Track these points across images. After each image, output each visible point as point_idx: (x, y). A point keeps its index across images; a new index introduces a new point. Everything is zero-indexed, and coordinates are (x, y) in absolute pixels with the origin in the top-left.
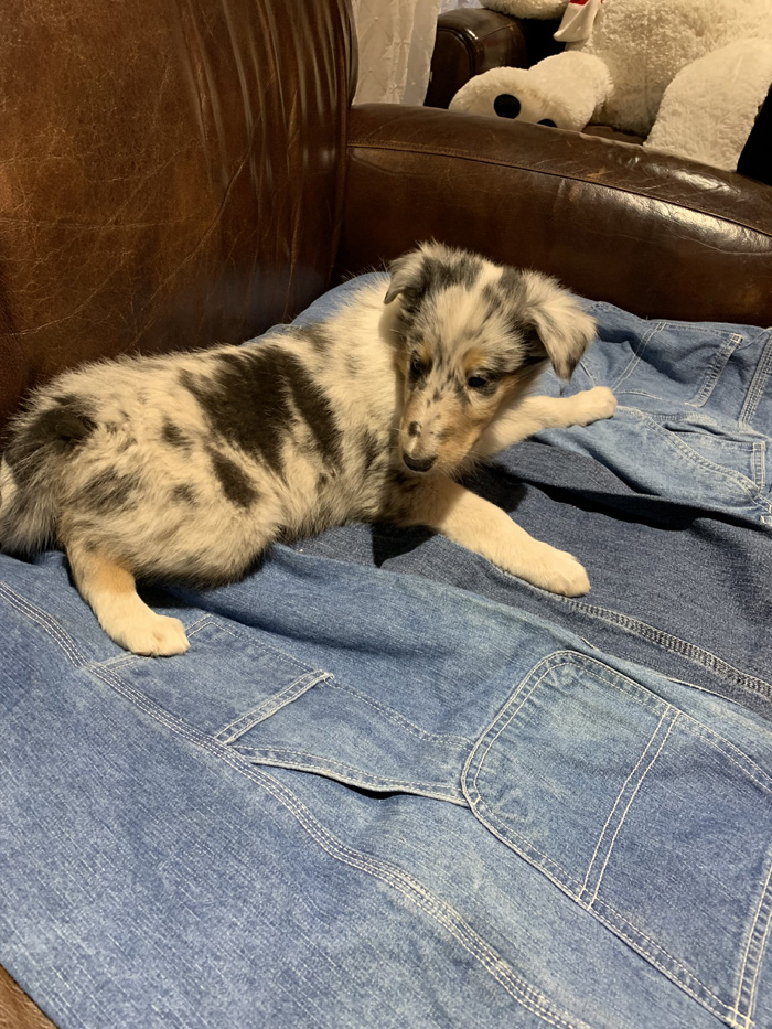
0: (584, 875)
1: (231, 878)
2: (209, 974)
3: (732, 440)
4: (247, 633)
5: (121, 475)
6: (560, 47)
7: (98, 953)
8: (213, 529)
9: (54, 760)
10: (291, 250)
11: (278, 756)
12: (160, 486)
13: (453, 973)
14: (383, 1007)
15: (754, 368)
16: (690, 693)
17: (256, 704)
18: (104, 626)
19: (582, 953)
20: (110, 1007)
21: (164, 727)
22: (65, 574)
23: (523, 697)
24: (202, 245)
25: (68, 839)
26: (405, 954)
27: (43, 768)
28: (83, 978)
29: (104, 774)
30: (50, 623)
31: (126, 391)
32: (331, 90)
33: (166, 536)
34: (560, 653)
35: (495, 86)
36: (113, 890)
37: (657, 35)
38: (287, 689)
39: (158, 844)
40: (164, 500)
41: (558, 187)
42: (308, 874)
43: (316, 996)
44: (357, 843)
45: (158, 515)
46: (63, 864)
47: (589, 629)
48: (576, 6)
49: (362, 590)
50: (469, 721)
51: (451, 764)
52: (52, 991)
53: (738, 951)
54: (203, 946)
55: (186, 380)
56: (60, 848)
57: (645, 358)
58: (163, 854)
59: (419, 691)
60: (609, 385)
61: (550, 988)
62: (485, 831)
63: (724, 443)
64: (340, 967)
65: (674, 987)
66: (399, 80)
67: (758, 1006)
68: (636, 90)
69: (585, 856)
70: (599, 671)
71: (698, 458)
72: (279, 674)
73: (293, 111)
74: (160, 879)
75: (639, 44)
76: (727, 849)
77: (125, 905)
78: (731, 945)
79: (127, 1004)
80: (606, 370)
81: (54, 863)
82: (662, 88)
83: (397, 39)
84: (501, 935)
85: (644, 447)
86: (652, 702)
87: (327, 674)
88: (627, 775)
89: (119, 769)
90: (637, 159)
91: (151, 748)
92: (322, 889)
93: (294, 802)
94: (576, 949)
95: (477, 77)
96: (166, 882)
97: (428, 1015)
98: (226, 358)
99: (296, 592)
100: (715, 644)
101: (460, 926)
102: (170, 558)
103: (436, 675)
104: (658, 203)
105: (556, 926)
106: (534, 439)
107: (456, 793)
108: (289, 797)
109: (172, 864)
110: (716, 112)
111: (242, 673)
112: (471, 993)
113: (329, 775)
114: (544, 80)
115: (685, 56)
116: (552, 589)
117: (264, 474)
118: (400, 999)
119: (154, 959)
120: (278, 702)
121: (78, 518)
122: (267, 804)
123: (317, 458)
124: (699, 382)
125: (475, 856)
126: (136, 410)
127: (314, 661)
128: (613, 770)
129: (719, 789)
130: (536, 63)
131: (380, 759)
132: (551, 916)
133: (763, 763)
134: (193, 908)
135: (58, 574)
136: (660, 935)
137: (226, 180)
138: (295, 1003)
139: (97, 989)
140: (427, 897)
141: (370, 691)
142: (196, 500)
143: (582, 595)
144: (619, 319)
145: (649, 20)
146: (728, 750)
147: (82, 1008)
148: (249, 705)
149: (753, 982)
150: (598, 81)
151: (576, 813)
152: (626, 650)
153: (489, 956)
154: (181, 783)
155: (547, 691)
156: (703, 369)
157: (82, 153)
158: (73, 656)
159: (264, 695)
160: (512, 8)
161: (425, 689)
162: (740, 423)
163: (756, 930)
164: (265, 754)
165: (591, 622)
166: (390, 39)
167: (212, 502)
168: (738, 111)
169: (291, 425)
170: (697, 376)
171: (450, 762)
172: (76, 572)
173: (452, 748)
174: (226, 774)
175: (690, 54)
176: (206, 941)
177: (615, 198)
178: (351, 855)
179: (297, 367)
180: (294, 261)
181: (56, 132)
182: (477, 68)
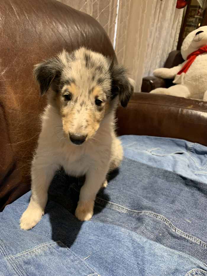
177: (196, 113)
181: (32, 89)
182: (153, 88)
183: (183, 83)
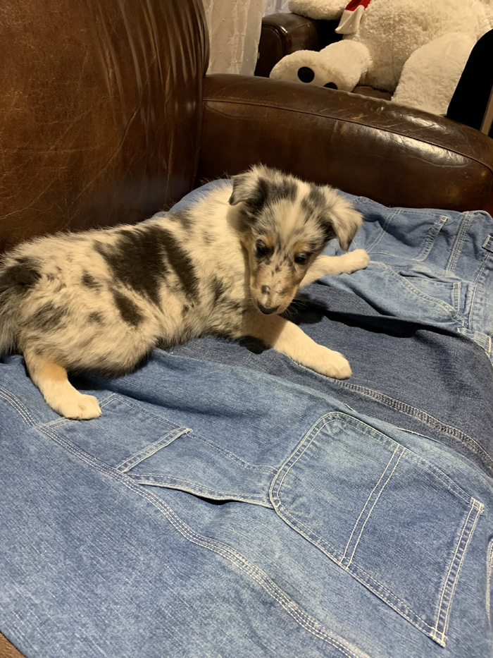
0: (344, 549)
1: (125, 555)
2: (111, 613)
3: (441, 281)
4: (138, 405)
5: (56, 306)
6: (339, 37)
7: (42, 602)
8: (115, 339)
9: (15, 484)
10: (168, 166)
11: (156, 479)
12: (81, 313)
13: (262, 609)
14: (218, 631)
15: (455, 237)
16: (412, 437)
17: (143, 448)
18: (48, 401)
19: (342, 596)
20: (49, 635)
21: (85, 463)
22: (23, 369)
23: (309, 441)
24: (110, 162)
25: (24, 533)
26: (232, 599)
27: (8, 489)
28: (32, 618)
29: (47, 493)
30: (14, 400)
31: (60, 254)
32: (192, 66)
33: (85, 344)
34: (331, 414)
35: (298, 62)
36: (52, 564)
37: (399, 30)
38: (162, 439)
39: (80, 534)
40: (84, 322)
41: (333, 125)
42: (173, 552)
43: (177, 625)
44: (204, 532)
45: (79, 331)
46: (21, 548)
47: (351, 399)
48: (349, 12)
49: (210, 377)
50: (275, 456)
51: (264, 482)
52: (13, 626)
53: (438, 593)
54: (107, 596)
55: (98, 247)
56: (19, 538)
57: (388, 231)
58: (83, 541)
59: (245, 439)
60: (366, 249)
61: (322, 618)
62: (284, 523)
63: (436, 283)
64: (192, 607)
65: (398, 615)
66: (238, 58)
67: (450, 626)
68: (387, 64)
69: (345, 537)
70: (356, 425)
71: (419, 293)
72: (157, 430)
73: (168, 78)
74: (81, 556)
75: (388, 36)
76: (433, 531)
77: (59, 573)
78: (433, 590)
79: (60, 633)
80: (365, 239)
81: (15, 547)
82: (402, 63)
83: (236, 33)
84: (292, 586)
85: (386, 286)
86: (388, 443)
87: (188, 429)
88: (372, 488)
89: (57, 489)
90: (382, 108)
91: (76, 476)
92: (181, 560)
93: (165, 508)
94: (338, 594)
95: (287, 56)
96: (85, 558)
97: (246, 635)
98: (124, 233)
99: (169, 378)
100: (428, 407)
101: (266, 581)
102: (88, 358)
103: (256, 429)
104: (396, 136)
105: (326, 580)
106: (319, 282)
107: (265, 500)
108: (162, 505)
109: (89, 546)
110: (435, 78)
111: (135, 429)
112: (273, 621)
113: (188, 490)
114: (329, 58)
115: (416, 43)
116: (328, 375)
117: (148, 305)
118: (229, 626)
119: (77, 605)
120: (157, 447)
121: (31, 334)
122: (148, 509)
123: (182, 295)
124: (422, 245)
125: (277, 538)
126: (66, 266)
127: (180, 421)
128: (364, 486)
129: (428, 495)
130: (324, 47)
131: (220, 480)
132: (323, 574)
133: (456, 479)
134: (101, 573)
135: (19, 369)
136: (390, 584)
137: (125, 122)
138: (164, 630)
139: (41, 624)
140: (246, 563)
141: (215, 439)
142: (104, 322)
143: (347, 378)
144: (372, 207)
145: (394, 20)
146: (434, 472)
147: (32, 637)
148: (138, 449)
149: (447, 612)
150: (362, 59)
151: (340, 511)
152: (373, 411)
153: (284, 599)
154: (96, 497)
155: (324, 437)
156: (424, 238)
157: (33, 106)
158: (28, 420)
159: (148, 443)
160: (309, 13)
161: (249, 437)
162: (447, 271)
163: (449, 580)
164: (148, 478)
165: (352, 394)
166: (232, 32)
167: (114, 322)
168: (449, 77)
169: (166, 275)
170: (420, 242)
171: (263, 481)
172: (30, 368)
173: (264, 473)
174: (123, 491)
175: (419, 42)
176: (109, 593)
177: (369, 132)
178: (200, 539)
179: (171, 239)
180: (170, 172)
181: (16, 93)
182: (287, 51)
183: (357, 35)
